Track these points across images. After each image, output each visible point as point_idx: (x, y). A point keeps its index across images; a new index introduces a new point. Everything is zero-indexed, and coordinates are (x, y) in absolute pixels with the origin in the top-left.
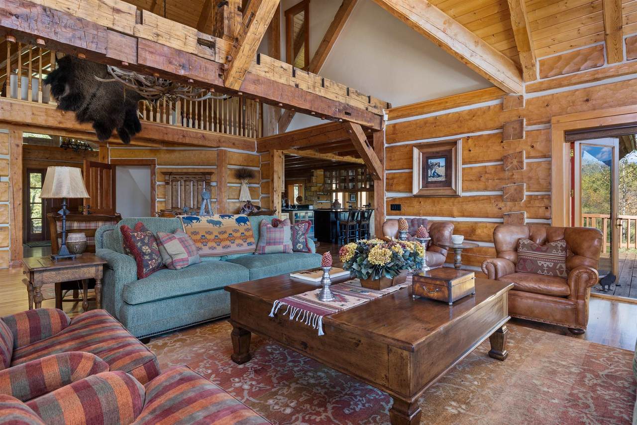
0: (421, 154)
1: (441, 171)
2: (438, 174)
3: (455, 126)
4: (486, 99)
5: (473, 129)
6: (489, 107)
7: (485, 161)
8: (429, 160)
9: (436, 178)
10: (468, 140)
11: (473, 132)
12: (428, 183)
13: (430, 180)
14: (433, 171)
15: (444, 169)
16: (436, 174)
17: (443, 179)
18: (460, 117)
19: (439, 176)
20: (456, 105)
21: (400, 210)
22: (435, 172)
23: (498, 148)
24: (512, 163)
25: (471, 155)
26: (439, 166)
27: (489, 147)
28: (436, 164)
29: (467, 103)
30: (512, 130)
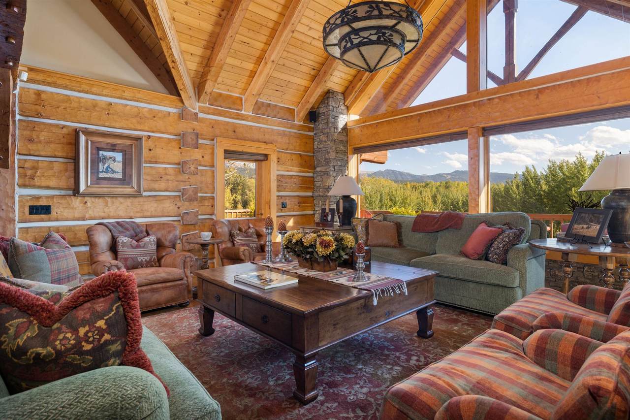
0: (90, 142)
1: (118, 167)
2: (112, 170)
3: (134, 120)
4: (166, 104)
5: (155, 129)
6: (169, 113)
7: (164, 162)
8: (101, 152)
9: (110, 174)
10: (149, 139)
11: (153, 132)
12: (99, 179)
13: (101, 175)
14: (106, 165)
15: (121, 165)
16: (110, 170)
17: (119, 176)
18: (139, 113)
19: (114, 172)
20: (135, 98)
21: (50, 213)
22: (108, 167)
23: (177, 152)
24: (190, 168)
25: (151, 155)
26: (114, 161)
27: (169, 151)
28: (110, 158)
29: (148, 101)
30: (190, 140)
